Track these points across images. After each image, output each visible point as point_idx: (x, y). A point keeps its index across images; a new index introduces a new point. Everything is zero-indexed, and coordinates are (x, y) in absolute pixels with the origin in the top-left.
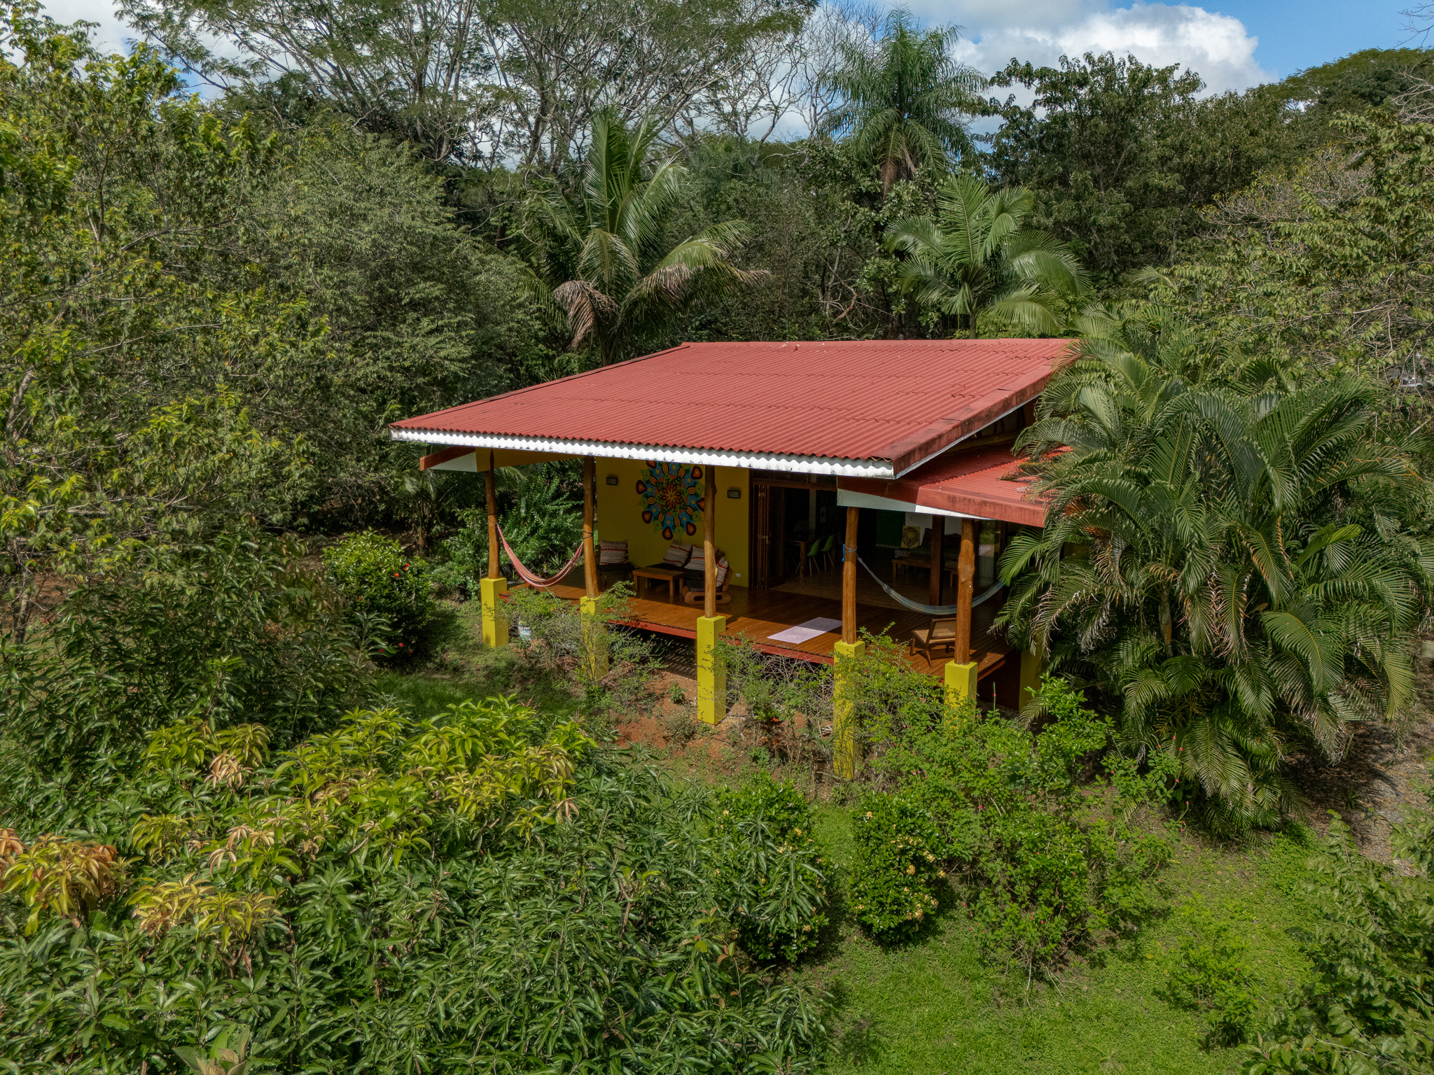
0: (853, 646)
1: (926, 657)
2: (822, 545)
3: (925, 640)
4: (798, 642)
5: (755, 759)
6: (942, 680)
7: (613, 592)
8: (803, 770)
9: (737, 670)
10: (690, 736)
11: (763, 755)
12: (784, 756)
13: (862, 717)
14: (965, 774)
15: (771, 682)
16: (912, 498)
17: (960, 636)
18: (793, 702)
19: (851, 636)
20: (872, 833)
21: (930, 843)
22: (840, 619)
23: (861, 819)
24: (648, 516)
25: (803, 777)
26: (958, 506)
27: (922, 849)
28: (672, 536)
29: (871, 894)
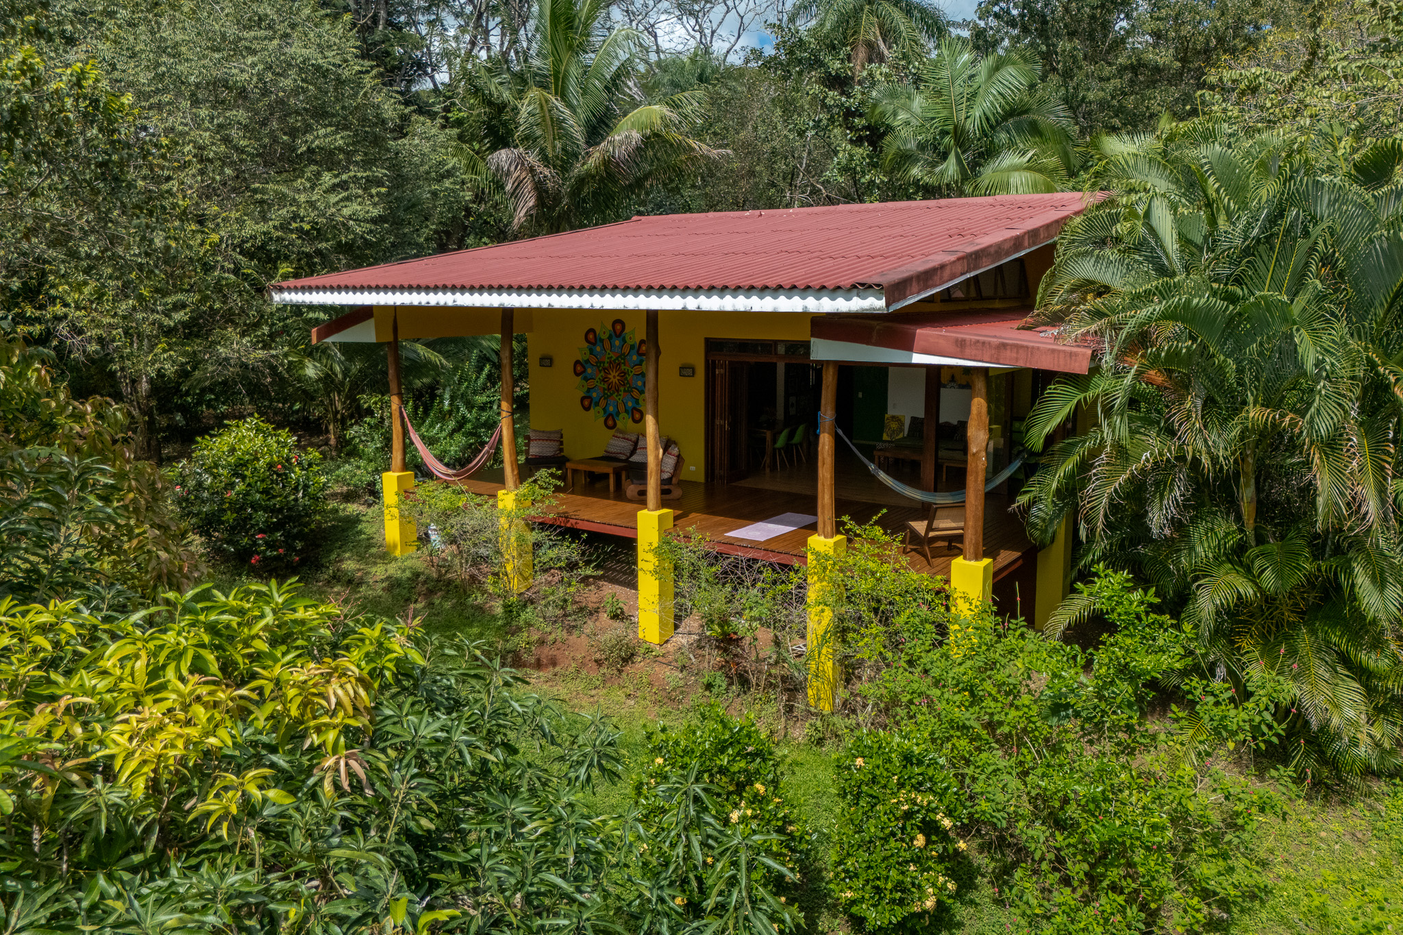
0: (831, 541)
1: (925, 556)
2: (791, 436)
3: (923, 533)
4: (762, 539)
5: (709, 686)
6: (947, 581)
7: (535, 481)
8: (769, 701)
9: (686, 574)
10: (628, 659)
11: (718, 681)
12: (744, 682)
13: (845, 631)
14: (988, 702)
15: (728, 588)
16: (909, 347)
17: (971, 523)
18: (755, 613)
19: (829, 528)
20: (865, 788)
21: (946, 802)
22: (815, 514)
23: (848, 768)
24: (587, 403)
25: (771, 709)
26: (968, 351)
27: (934, 811)
28: (615, 425)
29: (863, 876)
